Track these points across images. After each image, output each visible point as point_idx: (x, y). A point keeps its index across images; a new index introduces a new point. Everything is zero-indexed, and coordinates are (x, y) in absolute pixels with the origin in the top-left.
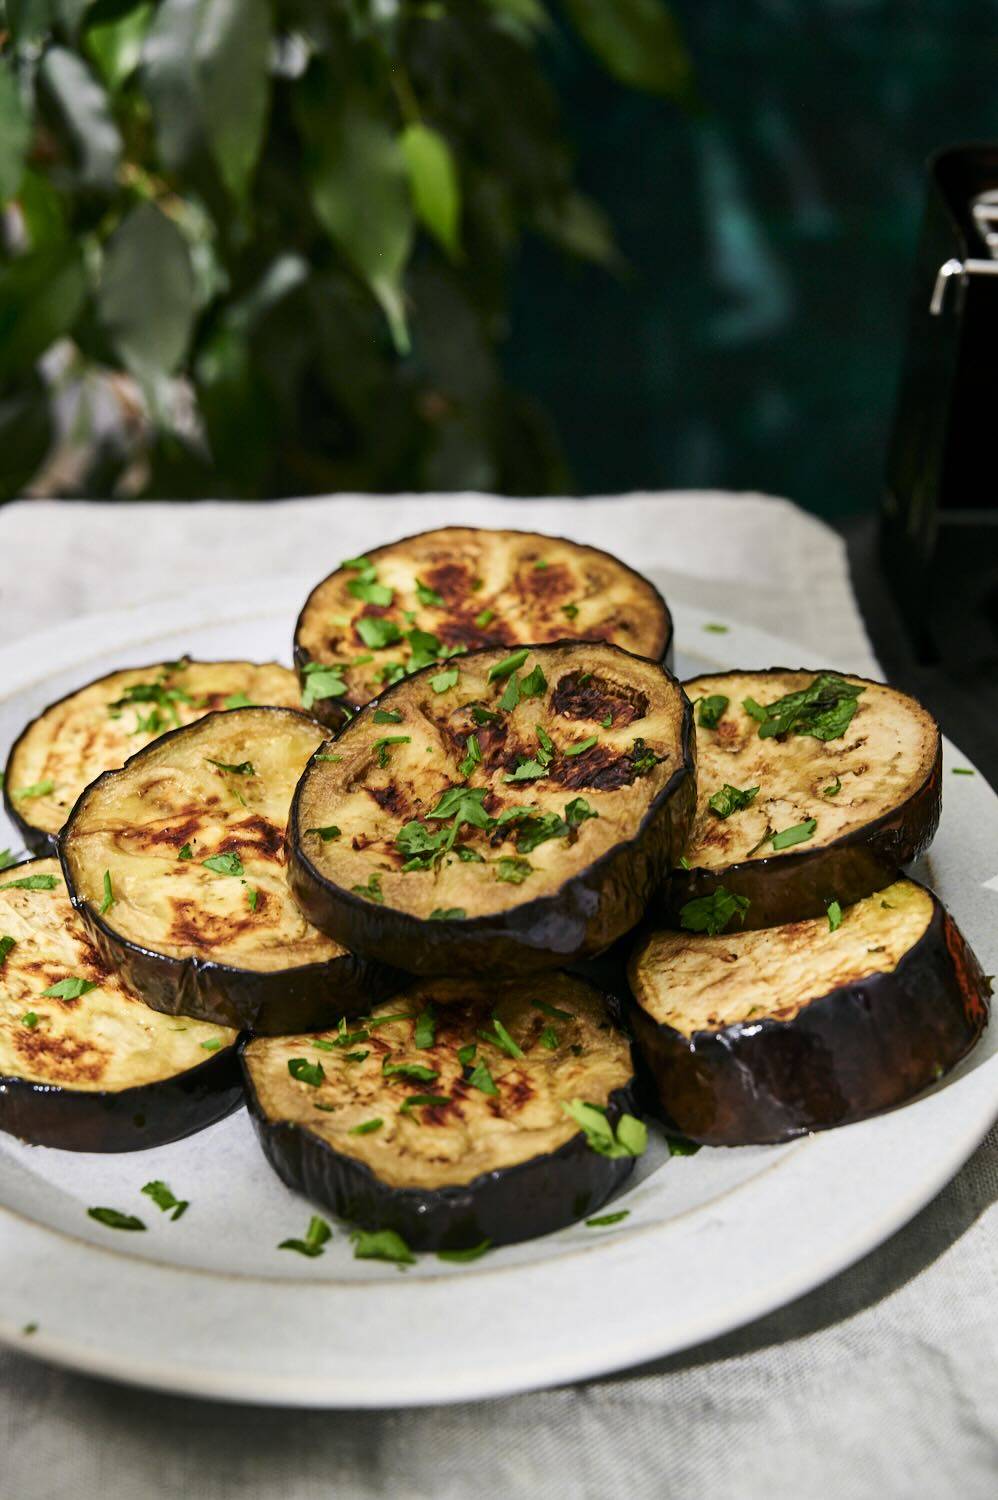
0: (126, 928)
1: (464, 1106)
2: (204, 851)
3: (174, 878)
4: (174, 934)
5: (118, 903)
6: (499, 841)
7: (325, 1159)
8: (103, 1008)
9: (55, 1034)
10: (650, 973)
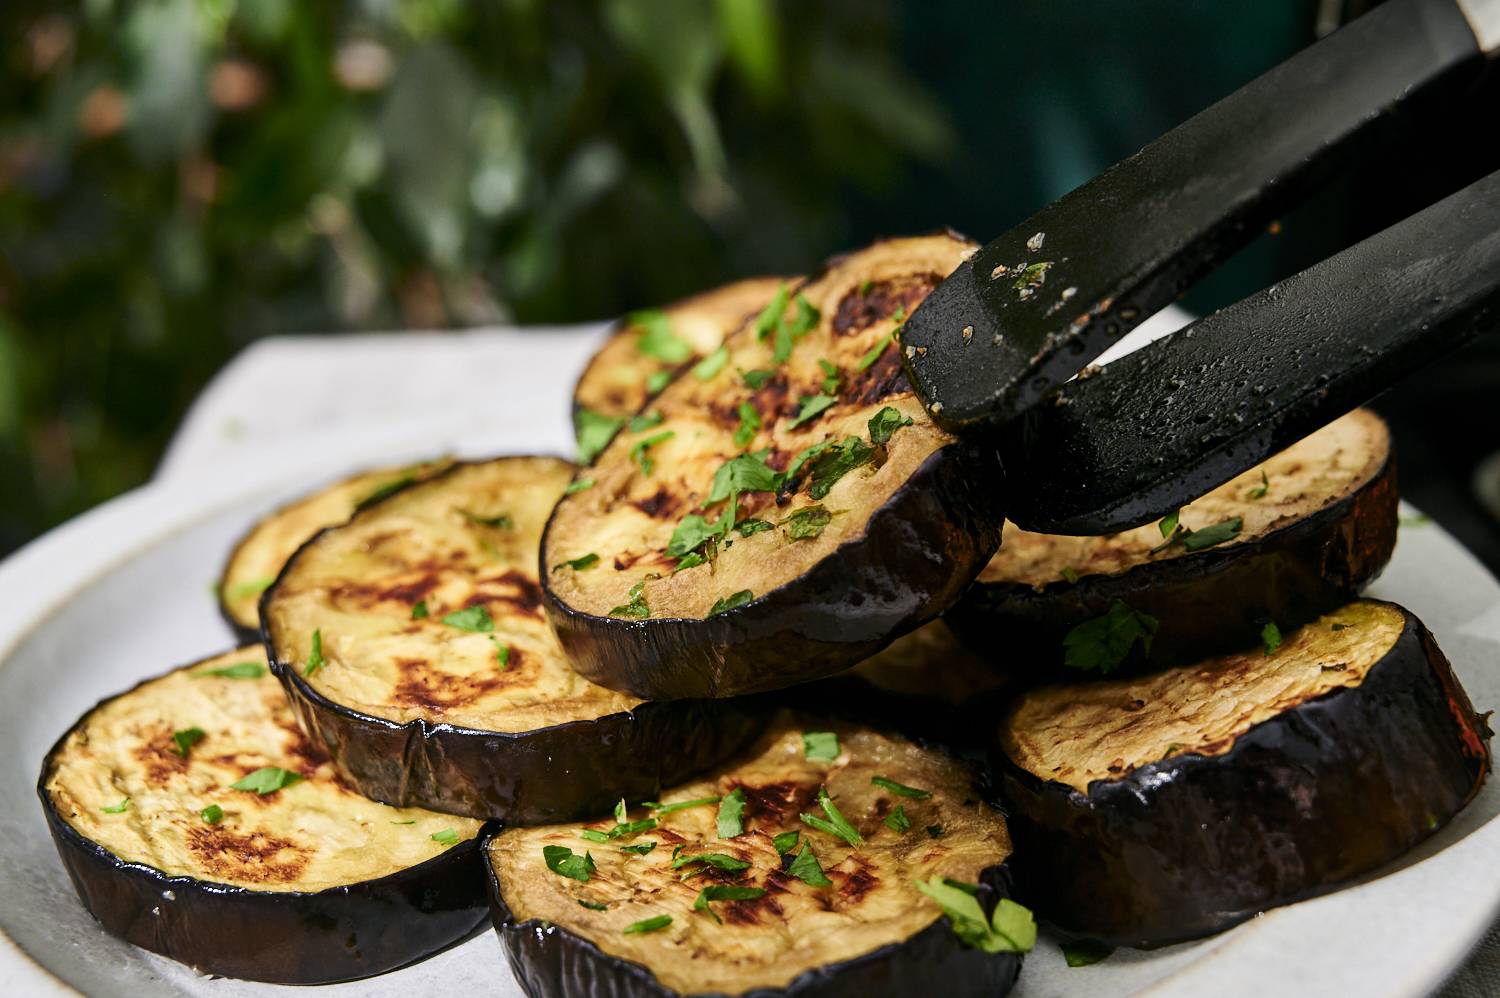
0: (336, 690)
1: (782, 900)
2: (444, 609)
3: (404, 637)
4: (398, 697)
5: (328, 663)
6: (787, 495)
7: (591, 964)
8: (311, 803)
9: (244, 832)
10: (1027, 734)
